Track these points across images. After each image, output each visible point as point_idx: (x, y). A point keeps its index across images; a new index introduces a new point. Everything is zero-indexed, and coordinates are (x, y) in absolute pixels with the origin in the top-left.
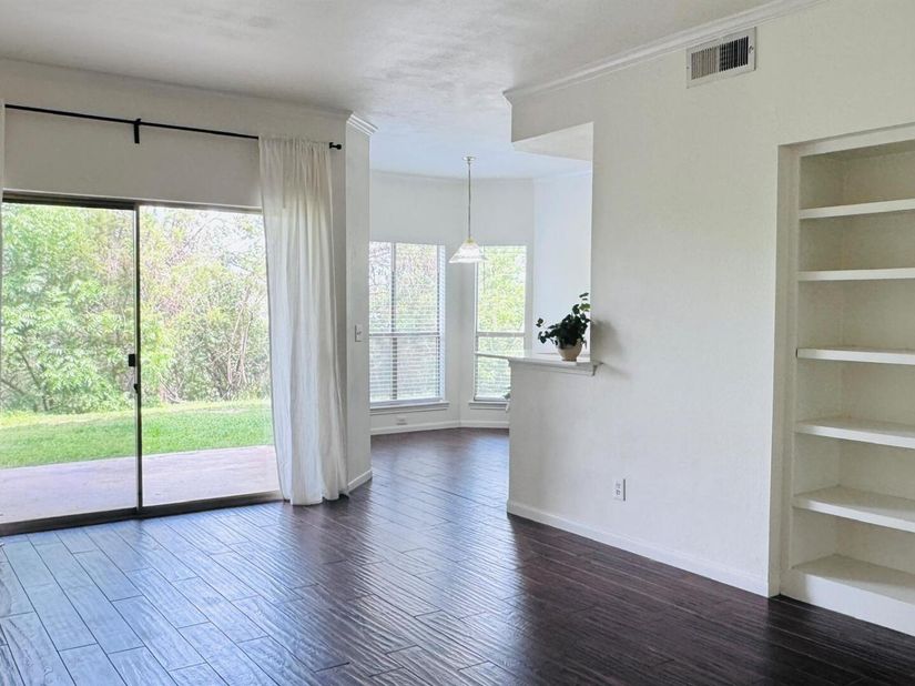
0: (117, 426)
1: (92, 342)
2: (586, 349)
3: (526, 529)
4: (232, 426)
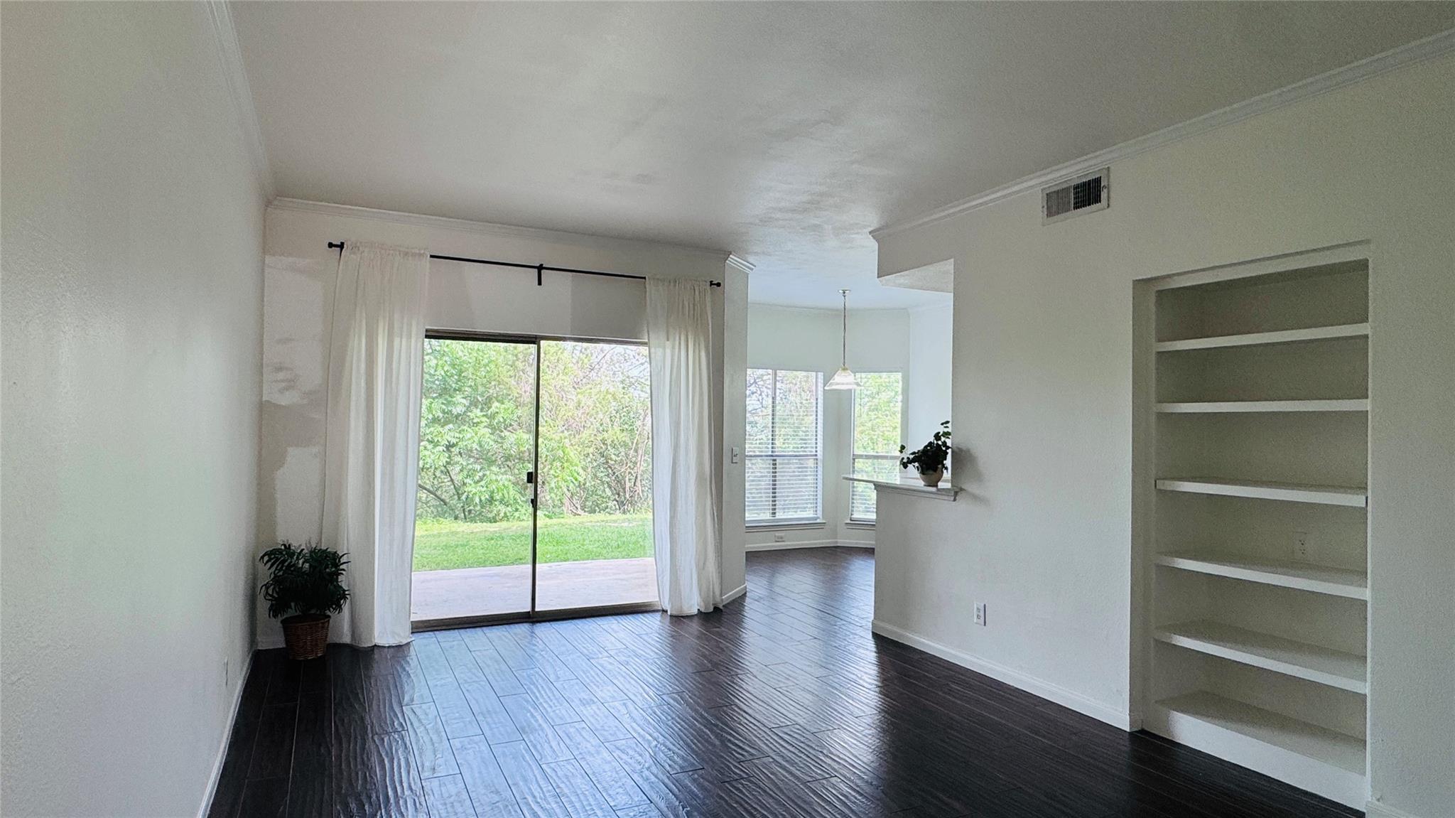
2: (947, 475)
3: (890, 650)
4: (625, 539)
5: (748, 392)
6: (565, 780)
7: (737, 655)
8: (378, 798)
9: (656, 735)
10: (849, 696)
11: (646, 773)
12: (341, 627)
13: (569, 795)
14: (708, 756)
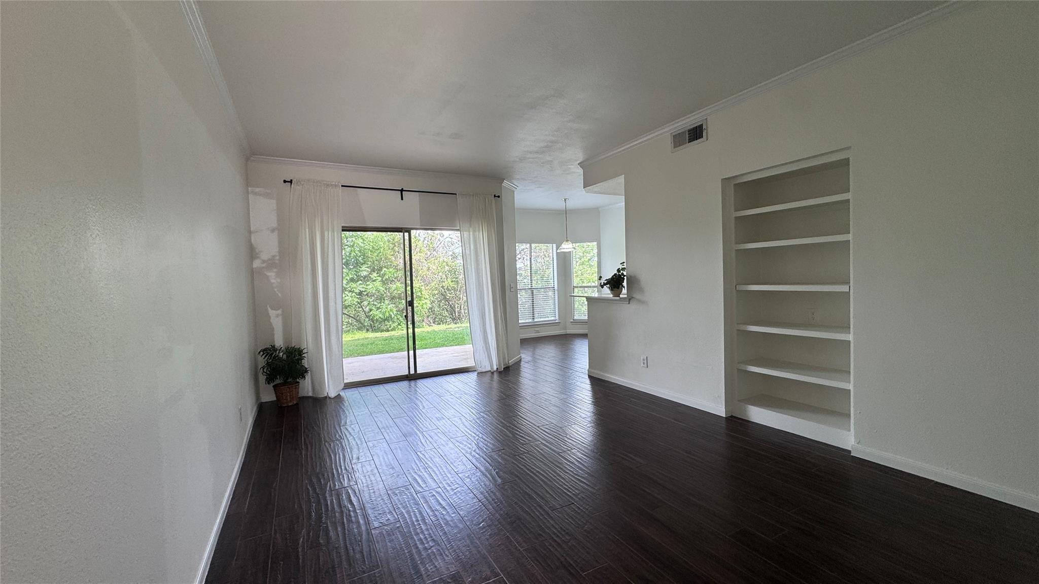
0: (403, 337)
1: (392, 298)
2: (624, 291)
3: (597, 383)
4: (456, 336)
5: (517, 259)
6: (430, 460)
7: (518, 391)
8: (328, 475)
9: (478, 433)
10: (578, 408)
11: (474, 453)
12: (306, 387)
13: (432, 467)
14: (506, 443)
